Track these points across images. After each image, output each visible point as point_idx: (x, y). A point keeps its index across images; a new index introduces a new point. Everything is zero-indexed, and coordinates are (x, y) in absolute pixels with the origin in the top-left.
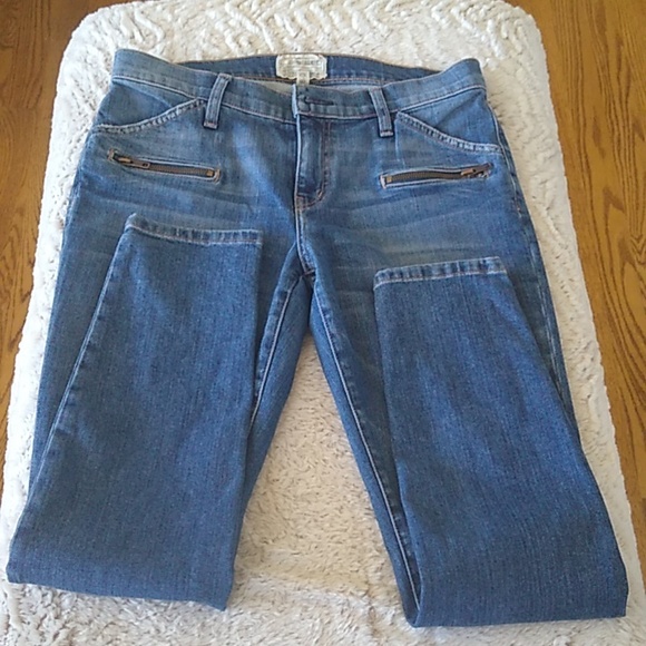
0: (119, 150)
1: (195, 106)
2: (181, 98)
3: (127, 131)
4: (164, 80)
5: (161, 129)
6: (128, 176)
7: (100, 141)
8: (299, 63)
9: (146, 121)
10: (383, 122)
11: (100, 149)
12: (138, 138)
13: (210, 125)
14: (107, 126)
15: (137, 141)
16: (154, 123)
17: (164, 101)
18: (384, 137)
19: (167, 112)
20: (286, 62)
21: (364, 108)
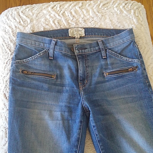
0: (23, 68)
1: (46, 52)
2: (41, 49)
3: (25, 62)
4: (35, 43)
5: (36, 60)
6: (27, 78)
7: (17, 67)
8: (76, 31)
9: (31, 58)
10: (103, 53)
11: (17, 70)
12: (29, 64)
13: (51, 58)
14: (18, 61)
15: (29, 65)
16: (33, 58)
17: (36, 51)
18: (104, 58)
19: (38, 54)
20: (72, 31)
21: (97, 48)
